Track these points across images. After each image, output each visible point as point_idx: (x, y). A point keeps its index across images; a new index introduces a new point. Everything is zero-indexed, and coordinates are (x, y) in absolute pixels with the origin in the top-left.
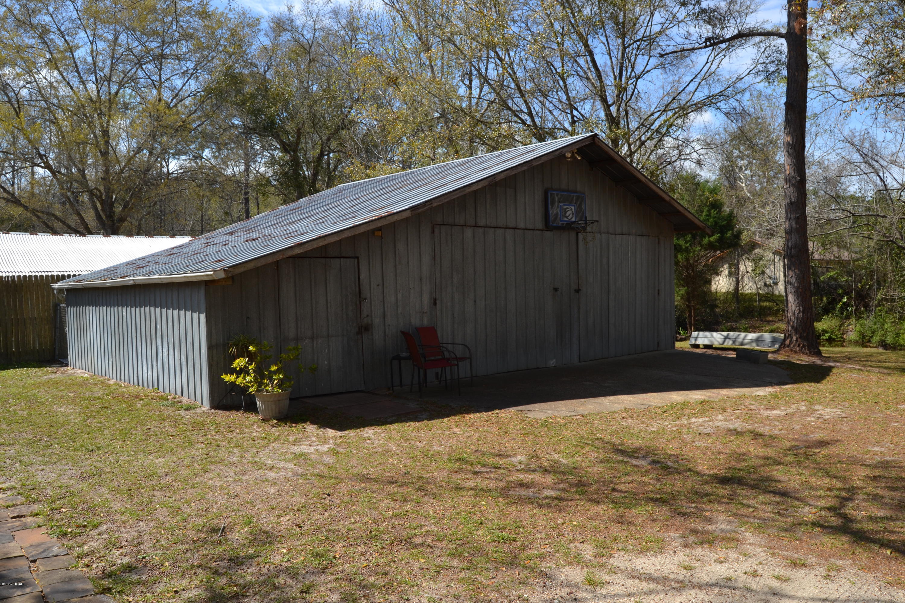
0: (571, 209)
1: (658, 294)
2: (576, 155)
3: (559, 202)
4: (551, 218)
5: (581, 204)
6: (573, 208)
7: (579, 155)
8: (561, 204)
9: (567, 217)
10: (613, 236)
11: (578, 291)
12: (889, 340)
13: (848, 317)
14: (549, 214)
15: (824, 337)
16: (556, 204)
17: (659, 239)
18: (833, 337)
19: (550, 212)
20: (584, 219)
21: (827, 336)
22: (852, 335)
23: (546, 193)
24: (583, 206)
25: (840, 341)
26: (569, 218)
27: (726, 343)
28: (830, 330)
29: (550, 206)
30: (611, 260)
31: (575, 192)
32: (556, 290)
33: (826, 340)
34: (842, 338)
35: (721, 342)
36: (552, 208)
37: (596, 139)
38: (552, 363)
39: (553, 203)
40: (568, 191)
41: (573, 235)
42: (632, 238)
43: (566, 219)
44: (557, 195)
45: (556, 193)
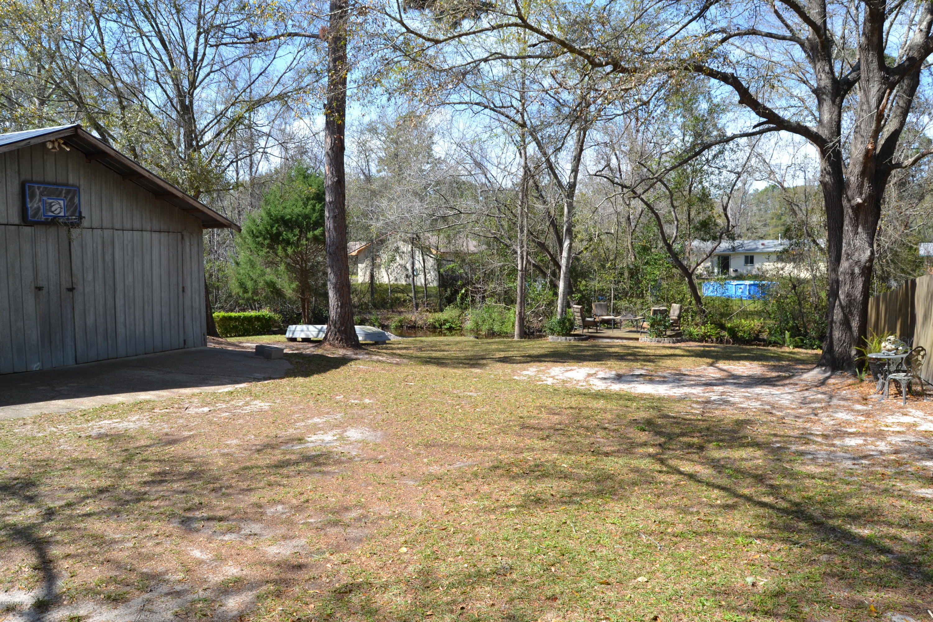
0: (59, 203)
1: (183, 291)
2: (63, 146)
3: (41, 194)
4: (30, 213)
5: (72, 198)
6: (62, 202)
7: (67, 147)
8: (45, 198)
9: (53, 212)
10: (120, 232)
11: (71, 289)
12: (496, 328)
13: (466, 308)
14: (27, 209)
15: (446, 327)
16: (38, 197)
17: (182, 236)
18: (453, 326)
19: (29, 206)
20: (77, 214)
21: (448, 325)
22: (469, 325)
23: (23, 186)
24: (76, 200)
25: (459, 330)
26: (56, 212)
27: (320, 336)
28: (450, 320)
29: (28, 200)
30: (117, 257)
31: (67, 185)
32: (39, 289)
33: (447, 329)
34: (460, 326)
35: (315, 335)
36: (31, 201)
37: (79, 131)
38: (35, 366)
39: (32, 196)
40: (56, 184)
41: (63, 231)
42: (146, 235)
43: (51, 214)
44: (39, 188)
45: (36, 186)
